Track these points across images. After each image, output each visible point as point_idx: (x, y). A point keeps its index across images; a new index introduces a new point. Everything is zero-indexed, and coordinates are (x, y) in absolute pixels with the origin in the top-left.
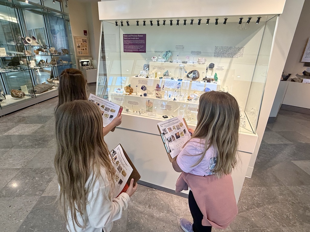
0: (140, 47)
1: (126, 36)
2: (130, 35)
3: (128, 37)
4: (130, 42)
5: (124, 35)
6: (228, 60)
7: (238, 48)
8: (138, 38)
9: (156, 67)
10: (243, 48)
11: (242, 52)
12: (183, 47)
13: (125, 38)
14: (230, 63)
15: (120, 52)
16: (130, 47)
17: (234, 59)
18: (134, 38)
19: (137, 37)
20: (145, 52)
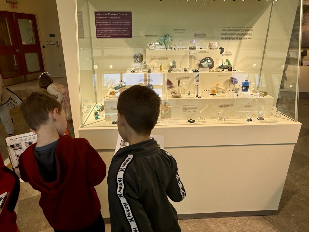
0: (123, 29)
1: (100, 14)
2: (105, 12)
3: (103, 16)
4: (105, 23)
5: (95, 12)
6: (237, 43)
7: (247, 29)
8: (120, 18)
9: (156, 57)
10: (252, 28)
11: (250, 33)
12: (183, 29)
13: (98, 18)
14: (239, 46)
15: (91, 38)
16: (107, 30)
17: (244, 41)
18: (113, 18)
19: (118, 16)
20: (130, 36)
